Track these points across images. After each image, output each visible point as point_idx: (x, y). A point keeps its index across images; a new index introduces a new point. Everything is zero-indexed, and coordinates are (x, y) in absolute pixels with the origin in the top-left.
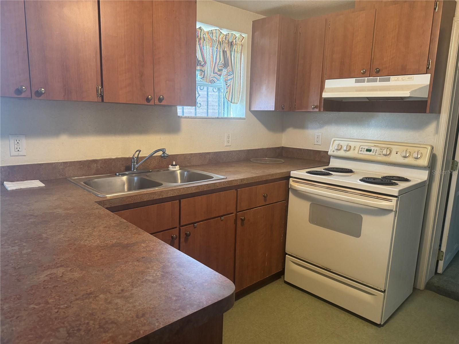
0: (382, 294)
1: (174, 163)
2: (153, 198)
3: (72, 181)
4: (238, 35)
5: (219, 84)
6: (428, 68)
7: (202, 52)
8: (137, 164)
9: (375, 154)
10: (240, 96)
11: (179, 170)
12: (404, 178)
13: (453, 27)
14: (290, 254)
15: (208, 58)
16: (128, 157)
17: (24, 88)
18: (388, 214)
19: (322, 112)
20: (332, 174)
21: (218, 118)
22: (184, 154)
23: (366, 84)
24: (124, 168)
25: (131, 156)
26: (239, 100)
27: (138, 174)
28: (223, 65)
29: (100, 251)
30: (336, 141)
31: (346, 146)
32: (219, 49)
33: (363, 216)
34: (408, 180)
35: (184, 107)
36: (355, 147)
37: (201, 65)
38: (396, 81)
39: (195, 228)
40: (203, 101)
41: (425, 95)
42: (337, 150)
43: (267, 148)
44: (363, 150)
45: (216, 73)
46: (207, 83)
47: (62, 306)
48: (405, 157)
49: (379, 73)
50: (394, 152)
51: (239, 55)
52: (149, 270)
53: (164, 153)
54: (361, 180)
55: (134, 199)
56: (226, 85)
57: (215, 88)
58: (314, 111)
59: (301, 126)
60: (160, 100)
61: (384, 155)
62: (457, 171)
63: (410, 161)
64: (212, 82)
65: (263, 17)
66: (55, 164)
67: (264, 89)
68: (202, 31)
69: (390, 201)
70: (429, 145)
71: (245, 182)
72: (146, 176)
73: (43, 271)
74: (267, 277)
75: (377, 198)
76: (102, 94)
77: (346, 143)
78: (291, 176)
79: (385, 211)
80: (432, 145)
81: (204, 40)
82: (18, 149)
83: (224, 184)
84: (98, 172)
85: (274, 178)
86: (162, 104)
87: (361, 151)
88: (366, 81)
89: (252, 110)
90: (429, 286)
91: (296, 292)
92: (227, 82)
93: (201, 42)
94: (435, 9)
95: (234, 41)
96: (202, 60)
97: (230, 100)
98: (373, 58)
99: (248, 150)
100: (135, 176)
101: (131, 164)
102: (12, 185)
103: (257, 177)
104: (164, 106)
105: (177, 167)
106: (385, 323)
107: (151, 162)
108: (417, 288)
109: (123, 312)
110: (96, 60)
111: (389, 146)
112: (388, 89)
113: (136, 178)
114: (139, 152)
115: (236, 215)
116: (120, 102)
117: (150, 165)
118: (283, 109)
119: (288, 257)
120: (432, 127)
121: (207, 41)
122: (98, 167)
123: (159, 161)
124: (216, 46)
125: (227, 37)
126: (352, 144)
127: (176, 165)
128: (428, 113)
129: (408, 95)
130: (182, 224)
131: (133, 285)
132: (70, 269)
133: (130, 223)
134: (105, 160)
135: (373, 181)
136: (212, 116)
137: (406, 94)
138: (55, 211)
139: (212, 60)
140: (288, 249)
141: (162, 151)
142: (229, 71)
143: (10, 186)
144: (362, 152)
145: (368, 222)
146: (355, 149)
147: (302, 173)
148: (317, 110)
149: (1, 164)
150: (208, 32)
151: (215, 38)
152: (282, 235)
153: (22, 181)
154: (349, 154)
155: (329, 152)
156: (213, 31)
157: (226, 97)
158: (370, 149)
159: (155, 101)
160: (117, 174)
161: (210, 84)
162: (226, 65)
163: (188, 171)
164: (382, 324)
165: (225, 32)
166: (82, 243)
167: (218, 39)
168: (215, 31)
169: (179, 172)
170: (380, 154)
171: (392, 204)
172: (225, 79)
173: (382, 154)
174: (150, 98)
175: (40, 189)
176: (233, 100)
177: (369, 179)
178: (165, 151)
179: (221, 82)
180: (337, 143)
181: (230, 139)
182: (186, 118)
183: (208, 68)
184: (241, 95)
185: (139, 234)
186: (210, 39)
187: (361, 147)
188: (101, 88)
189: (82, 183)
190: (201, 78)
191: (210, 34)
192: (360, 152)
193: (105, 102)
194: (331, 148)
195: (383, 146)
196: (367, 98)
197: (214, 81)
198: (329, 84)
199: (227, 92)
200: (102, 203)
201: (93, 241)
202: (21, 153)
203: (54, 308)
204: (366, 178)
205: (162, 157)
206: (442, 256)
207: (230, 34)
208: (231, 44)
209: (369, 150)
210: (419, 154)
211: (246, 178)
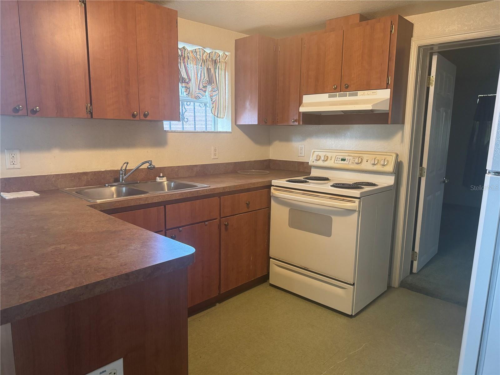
0: (351, 287)
1: (161, 175)
2: (139, 203)
3: (64, 191)
4: (221, 53)
5: (205, 100)
6: (388, 84)
7: (187, 70)
8: (125, 176)
9: (349, 163)
10: (225, 110)
11: (167, 181)
12: (372, 183)
13: (411, 47)
14: (274, 257)
15: (192, 75)
16: (116, 169)
17: (21, 106)
18: (353, 213)
19: (301, 125)
20: (309, 182)
21: (204, 132)
22: (171, 167)
23: (338, 99)
24: (113, 180)
25: (120, 169)
26: (225, 115)
27: (126, 185)
28: (208, 82)
29: (93, 235)
30: (316, 152)
31: (324, 157)
32: (203, 67)
33: (333, 217)
34: (376, 184)
35: (171, 122)
36: (331, 157)
37: (185, 82)
38: (363, 95)
39: (180, 231)
40: (190, 116)
41: (386, 107)
42: (316, 160)
43: (255, 161)
44: (338, 159)
45: (201, 89)
46: (192, 99)
47: (67, 262)
48: (374, 164)
49: (348, 88)
50: (365, 161)
51: (223, 73)
52: (131, 244)
53: (150, 164)
54: (331, 186)
55: (122, 204)
56: (211, 100)
57: (202, 104)
58: (294, 124)
59: (286, 139)
60: (145, 116)
61: (357, 163)
62: (425, 177)
63: (378, 168)
64: (197, 98)
65: (245, 36)
66: (47, 177)
67: (248, 104)
68: (186, 50)
69: (354, 202)
70: (393, 153)
71: (227, 190)
72: (134, 186)
73: (50, 246)
74: (252, 279)
75: (343, 200)
76: (91, 111)
77: (325, 153)
78: (272, 184)
79: (350, 212)
80: (396, 152)
81: (188, 59)
82: (13, 162)
83: (207, 192)
84: (88, 184)
85: (256, 186)
86: (147, 119)
87: (337, 160)
88: (348, 95)
89: (238, 123)
90: (403, 284)
91: (279, 293)
92: (212, 97)
93: (186, 60)
94: (391, 31)
95: (218, 59)
96: (186, 77)
97: (216, 114)
98: (343, 75)
99: (235, 163)
100: (123, 187)
101: (120, 176)
102: (9, 195)
103: (239, 185)
104: (151, 121)
105: (165, 179)
106: (357, 314)
107: (138, 175)
108: (392, 286)
109: (111, 264)
110: (85, 81)
111: (361, 155)
112: (356, 103)
113: (124, 189)
114: (126, 164)
115: (220, 220)
116: (108, 118)
117: (138, 177)
118: (266, 123)
119: (272, 261)
120: (398, 137)
121: (191, 59)
122: (89, 179)
123: (146, 173)
124: (200, 64)
125: (210, 55)
126: (329, 155)
127: (163, 177)
128: (390, 123)
129: (371, 109)
130: (167, 228)
131: (118, 252)
132: (70, 245)
133: (117, 219)
134: (95, 172)
135: (343, 186)
136: (199, 130)
137: (369, 107)
138: (52, 212)
139: (196, 77)
140: (272, 254)
141: (148, 162)
142: (214, 87)
143: (8, 196)
144: (338, 162)
145: (337, 222)
146: (331, 159)
147: (282, 182)
148: (297, 123)
149: (1, 176)
150: (192, 51)
151: (199, 57)
152: (266, 241)
153: (17, 191)
154: (326, 164)
155: (309, 163)
156: (196, 50)
157: (213, 111)
158: (344, 158)
159: (141, 117)
160: (107, 185)
161: (195, 99)
162: (210, 81)
163: (175, 182)
164: (353, 315)
165: (208, 51)
166: (78, 231)
167: (201, 58)
168: (198, 50)
169: (165, 183)
170: (353, 163)
171: (355, 205)
172: (210, 95)
173: (354, 163)
174: (136, 114)
175: (35, 198)
176: (218, 115)
177: (338, 185)
178: (152, 162)
179: (206, 98)
180: (316, 153)
181: (217, 152)
182: (172, 132)
183: (193, 85)
184: (227, 110)
185: (125, 225)
186: (194, 57)
187: (337, 157)
188: (90, 105)
189: (74, 192)
190: (186, 95)
191: (194, 53)
192: (336, 162)
193: (94, 119)
194: (311, 158)
195: (356, 155)
196: (342, 111)
197: (199, 97)
198: (307, 99)
199: (212, 108)
200: (94, 206)
201: (87, 230)
202: (16, 166)
203: (61, 263)
204: (336, 184)
205: (149, 169)
206: (416, 256)
207: (214, 53)
208: (215, 62)
209: (343, 160)
210: (385, 161)
211: (229, 186)
